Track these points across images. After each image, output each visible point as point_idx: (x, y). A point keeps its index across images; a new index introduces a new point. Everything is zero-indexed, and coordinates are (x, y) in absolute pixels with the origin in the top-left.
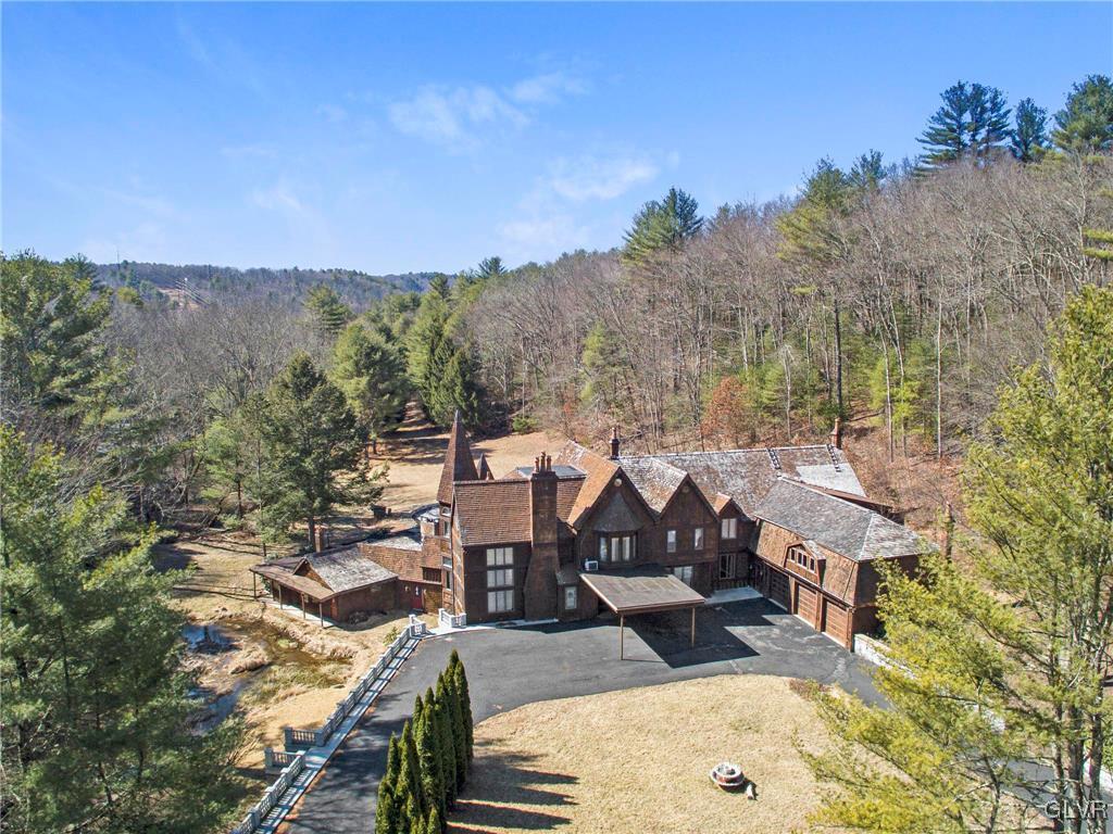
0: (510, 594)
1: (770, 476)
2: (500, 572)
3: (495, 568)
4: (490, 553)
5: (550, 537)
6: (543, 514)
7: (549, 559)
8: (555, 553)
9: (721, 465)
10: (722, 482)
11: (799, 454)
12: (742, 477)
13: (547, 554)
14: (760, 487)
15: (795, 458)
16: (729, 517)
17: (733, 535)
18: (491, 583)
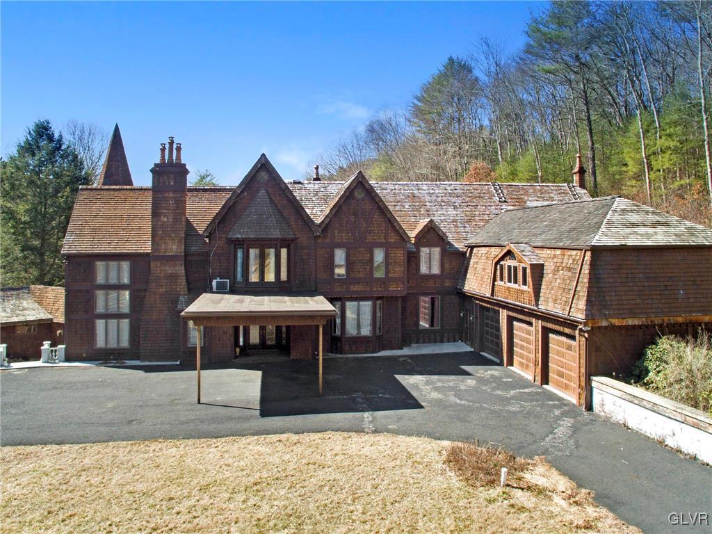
0: (125, 323)
1: (493, 209)
2: (113, 294)
3: (108, 287)
4: (100, 265)
5: (174, 247)
6: (167, 217)
7: (173, 277)
8: (181, 270)
9: (430, 195)
10: (428, 211)
11: (531, 191)
12: (455, 208)
13: (169, 270)
14: (477, 218)
15: (526, 193)
16: (430, 245)
17: (436, 270)
18: (100, 308)
